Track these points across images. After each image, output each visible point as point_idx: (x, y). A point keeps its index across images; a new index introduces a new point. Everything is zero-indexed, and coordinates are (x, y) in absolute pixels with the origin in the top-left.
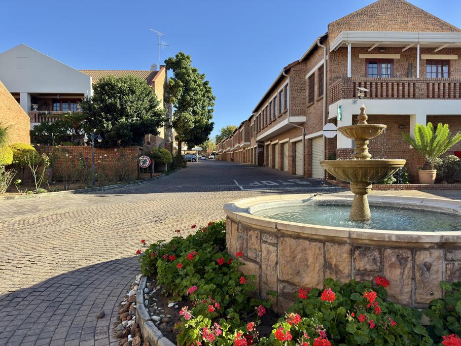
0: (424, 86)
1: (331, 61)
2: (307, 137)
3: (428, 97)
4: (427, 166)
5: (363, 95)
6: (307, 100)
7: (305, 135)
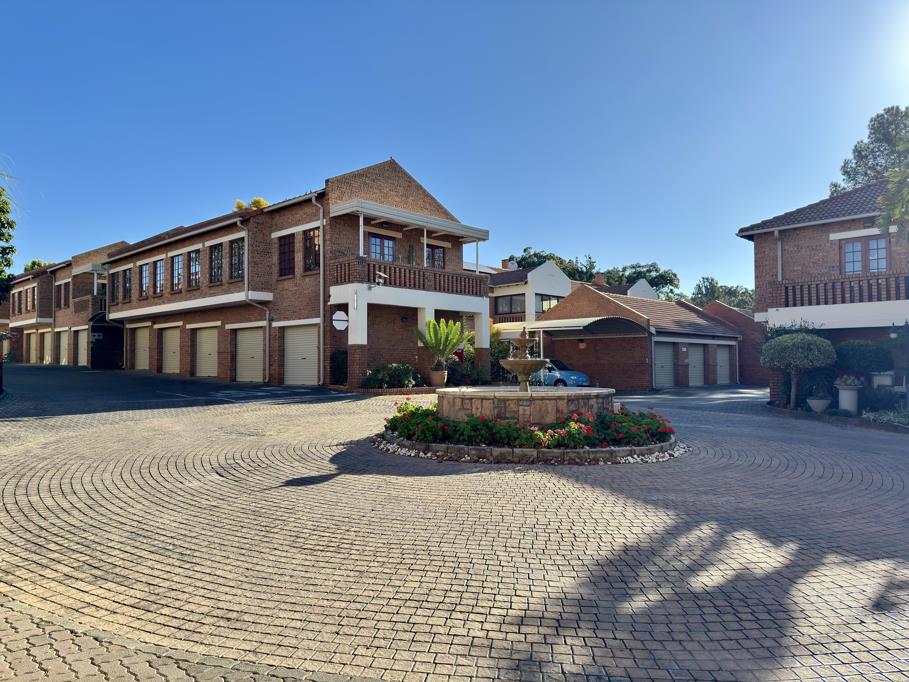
0: (432, 277)
1: (331, 228)
2: (275, 324)
3: (435, 289)
4: (439, 367)
5: (381, 281)
6: (276, 269)
7: (271, 320)
